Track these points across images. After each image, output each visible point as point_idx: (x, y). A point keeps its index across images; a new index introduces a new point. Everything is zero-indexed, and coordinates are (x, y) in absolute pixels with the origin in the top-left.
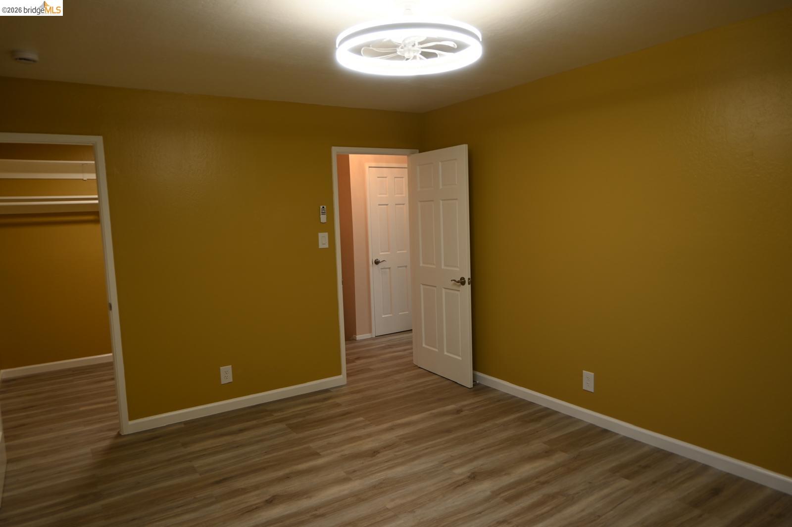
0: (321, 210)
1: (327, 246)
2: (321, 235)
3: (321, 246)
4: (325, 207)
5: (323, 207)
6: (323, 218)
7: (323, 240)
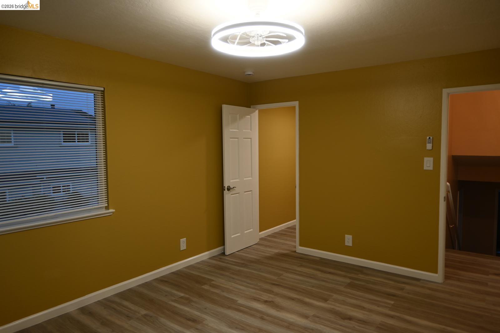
0: (427, 140)
1: (431, 168)
2: (426, 159)
3: (425, 168)
4: (431, 138)
5: (430, 138)
6: (429, 146)
7: (428, 164)
